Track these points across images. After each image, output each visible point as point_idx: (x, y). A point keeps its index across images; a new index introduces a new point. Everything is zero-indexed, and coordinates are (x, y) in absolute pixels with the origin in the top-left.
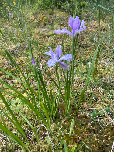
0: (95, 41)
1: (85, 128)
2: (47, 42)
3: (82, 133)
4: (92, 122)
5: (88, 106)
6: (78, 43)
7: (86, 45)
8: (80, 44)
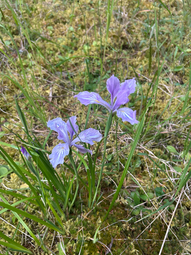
0: (154, 35)
1: (118, 229)
2: (62, 35)
3: (113, 237)
4: (130, 219)
5: (128, 181)
6: (120, 40)
7: (136, 43)
8: (124, 43)
